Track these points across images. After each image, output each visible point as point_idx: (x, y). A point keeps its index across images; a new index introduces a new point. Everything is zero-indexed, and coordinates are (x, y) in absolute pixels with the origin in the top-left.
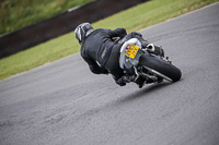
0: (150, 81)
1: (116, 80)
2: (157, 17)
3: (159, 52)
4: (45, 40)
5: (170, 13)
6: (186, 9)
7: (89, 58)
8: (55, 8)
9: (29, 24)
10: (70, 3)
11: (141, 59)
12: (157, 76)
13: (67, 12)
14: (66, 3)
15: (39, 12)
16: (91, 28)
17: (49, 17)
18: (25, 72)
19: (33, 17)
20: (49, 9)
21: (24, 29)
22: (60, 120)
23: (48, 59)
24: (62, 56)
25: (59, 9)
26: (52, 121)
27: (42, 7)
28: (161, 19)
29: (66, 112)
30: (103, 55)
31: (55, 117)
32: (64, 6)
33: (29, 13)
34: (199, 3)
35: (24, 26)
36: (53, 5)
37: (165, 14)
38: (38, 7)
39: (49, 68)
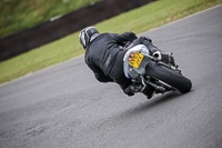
1: (124, 89)
4: (27, 50)
5: (153, 22)
6: (169, 19)
7: (94, 65)
8: (37, 18)
9: (11, 33)
10: (52, 12)
11: (148, 68)
12: (165, 86)
13: (49, 22)
14: (48, 11)
15: (20, 21)
16: (96, 32)
17: (31, 26)
18: (6, 83)
20: (31, 18)
21: (6, 38)
22: (42, 131)
23: (31, 69)
24: (44, 66)
25: (41, 18)
26: (34, 134)
27: (24, 16)
29: (48, 124)
30: (108, 62)
31: (37, 129)
32: (46, 14)
33: (10, 23)
34: (182, 13)
36: (35, 14)
37: (148, 24)
38: (20, 17)
39: (31, 78)
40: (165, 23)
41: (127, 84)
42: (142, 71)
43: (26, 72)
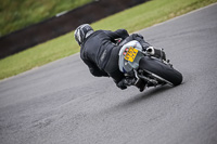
0: (151, 84)
2: (145, 22)
3: (160, 55)
4: (33, 45)
5: (156, 18)
6: (172, 15)
8: (43, 13)
9: (17, 29)
10: (58, 8)
11: (141, 62)
12: (158, 80)
13: (55, 17)
14: (54, 7)
15: (26, 17)
16: (91, 29)
17: (37, 21)
18: (13, 77)
19: (21, 22)
20: (38, 13)
22: (48, 124)
23: (37, 63)
24: (50, 61)
25: (47, 14)
26: (41, 126)
27: (30, 12)
28: (148, 23)
29: (54, 116)
30: (103, 57)
31: (43, 121)
32: (52, 10)
33: (17, 18)
34: (185, 8)
35: (12, 30)
36: (42, 9)
37: (152, 19)
38: (26, 12)
39: (37, 72)
40: (169, 18)
41: (121, 78)
42: (136, 65)
43: (33, 66)
